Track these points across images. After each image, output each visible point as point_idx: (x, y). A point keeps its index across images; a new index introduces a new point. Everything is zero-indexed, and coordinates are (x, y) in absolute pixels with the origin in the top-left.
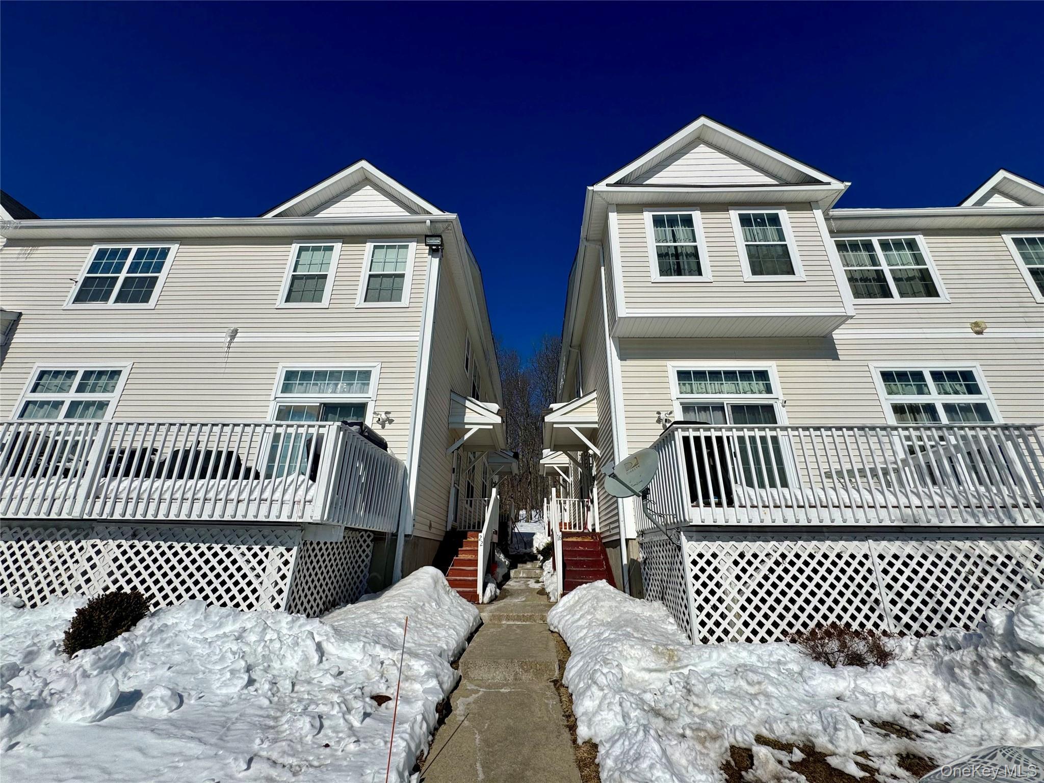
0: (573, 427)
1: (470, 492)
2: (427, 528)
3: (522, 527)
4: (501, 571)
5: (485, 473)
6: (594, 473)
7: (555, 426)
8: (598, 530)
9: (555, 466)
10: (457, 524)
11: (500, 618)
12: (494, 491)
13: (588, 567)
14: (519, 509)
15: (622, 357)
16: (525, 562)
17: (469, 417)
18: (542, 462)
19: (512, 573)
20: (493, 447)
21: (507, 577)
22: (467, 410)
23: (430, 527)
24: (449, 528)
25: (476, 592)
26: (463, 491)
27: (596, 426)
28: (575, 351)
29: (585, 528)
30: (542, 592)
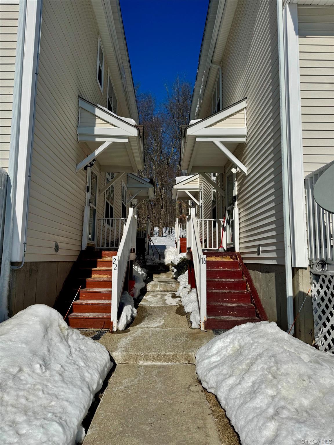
0: (217, 142)
1: (109, 212)
2: (53, 251)
3: (156, 241)
4: (138, 286)
5: (124, 197)
6: (235, 192)
7: (198, 140)
8: (237, 250)
9: (187, 191)
10: (95, 243)
11: (136, 358)
12: (131, 210)
13: (230, 288)
14: (153, 227)
15: (301, 32)
16: (159, 273)
17: (100, 128)
18: (175, 187)
19: (149, 287)
20: (131, 168)
21: (144, 292)
22: (98, 120)
23: (57, 248)
24: (84, 247)
25: (110, 318)
26: (101, 210)
27: (243, 140)
28: (215, 67)
29: (220, 245)
30: (180, 310)
